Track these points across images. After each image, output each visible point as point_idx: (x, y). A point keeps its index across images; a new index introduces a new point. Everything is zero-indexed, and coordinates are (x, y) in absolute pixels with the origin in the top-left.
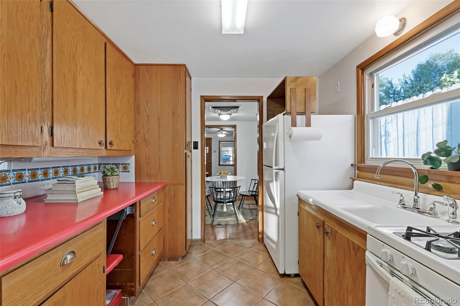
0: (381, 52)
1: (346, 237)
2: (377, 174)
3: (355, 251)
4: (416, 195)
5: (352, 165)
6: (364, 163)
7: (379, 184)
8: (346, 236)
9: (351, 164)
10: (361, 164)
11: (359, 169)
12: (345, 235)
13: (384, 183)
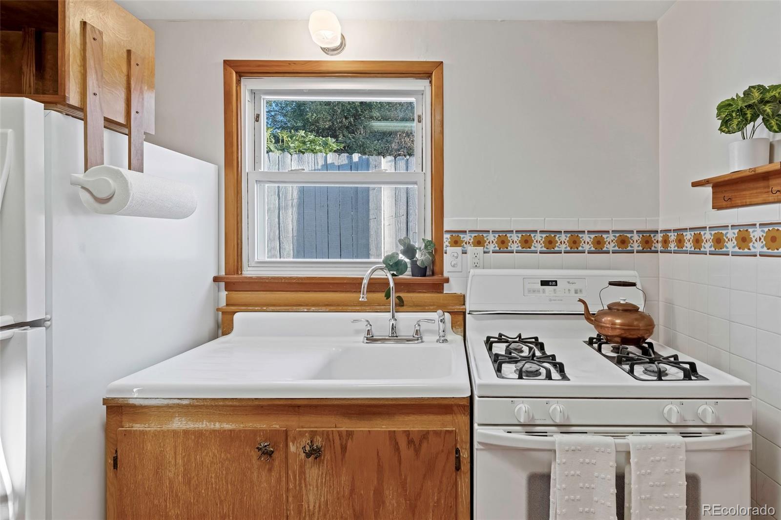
0: (295, 64)
1: (383, 431)
2: (363, 294)
3: (415, 445)
4: (393, 317)
5: (216, 279)
6: (241, 274)
7: (306, 310)
8: (382, 429)
9: (212, 278)
10: (235, 276)
11: (230, 286)
12: (379, 429)
13: (317, 308)
